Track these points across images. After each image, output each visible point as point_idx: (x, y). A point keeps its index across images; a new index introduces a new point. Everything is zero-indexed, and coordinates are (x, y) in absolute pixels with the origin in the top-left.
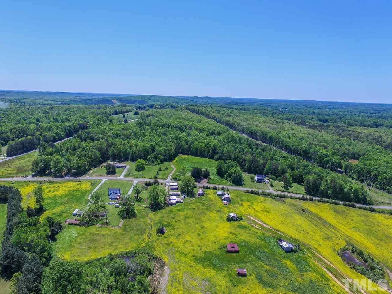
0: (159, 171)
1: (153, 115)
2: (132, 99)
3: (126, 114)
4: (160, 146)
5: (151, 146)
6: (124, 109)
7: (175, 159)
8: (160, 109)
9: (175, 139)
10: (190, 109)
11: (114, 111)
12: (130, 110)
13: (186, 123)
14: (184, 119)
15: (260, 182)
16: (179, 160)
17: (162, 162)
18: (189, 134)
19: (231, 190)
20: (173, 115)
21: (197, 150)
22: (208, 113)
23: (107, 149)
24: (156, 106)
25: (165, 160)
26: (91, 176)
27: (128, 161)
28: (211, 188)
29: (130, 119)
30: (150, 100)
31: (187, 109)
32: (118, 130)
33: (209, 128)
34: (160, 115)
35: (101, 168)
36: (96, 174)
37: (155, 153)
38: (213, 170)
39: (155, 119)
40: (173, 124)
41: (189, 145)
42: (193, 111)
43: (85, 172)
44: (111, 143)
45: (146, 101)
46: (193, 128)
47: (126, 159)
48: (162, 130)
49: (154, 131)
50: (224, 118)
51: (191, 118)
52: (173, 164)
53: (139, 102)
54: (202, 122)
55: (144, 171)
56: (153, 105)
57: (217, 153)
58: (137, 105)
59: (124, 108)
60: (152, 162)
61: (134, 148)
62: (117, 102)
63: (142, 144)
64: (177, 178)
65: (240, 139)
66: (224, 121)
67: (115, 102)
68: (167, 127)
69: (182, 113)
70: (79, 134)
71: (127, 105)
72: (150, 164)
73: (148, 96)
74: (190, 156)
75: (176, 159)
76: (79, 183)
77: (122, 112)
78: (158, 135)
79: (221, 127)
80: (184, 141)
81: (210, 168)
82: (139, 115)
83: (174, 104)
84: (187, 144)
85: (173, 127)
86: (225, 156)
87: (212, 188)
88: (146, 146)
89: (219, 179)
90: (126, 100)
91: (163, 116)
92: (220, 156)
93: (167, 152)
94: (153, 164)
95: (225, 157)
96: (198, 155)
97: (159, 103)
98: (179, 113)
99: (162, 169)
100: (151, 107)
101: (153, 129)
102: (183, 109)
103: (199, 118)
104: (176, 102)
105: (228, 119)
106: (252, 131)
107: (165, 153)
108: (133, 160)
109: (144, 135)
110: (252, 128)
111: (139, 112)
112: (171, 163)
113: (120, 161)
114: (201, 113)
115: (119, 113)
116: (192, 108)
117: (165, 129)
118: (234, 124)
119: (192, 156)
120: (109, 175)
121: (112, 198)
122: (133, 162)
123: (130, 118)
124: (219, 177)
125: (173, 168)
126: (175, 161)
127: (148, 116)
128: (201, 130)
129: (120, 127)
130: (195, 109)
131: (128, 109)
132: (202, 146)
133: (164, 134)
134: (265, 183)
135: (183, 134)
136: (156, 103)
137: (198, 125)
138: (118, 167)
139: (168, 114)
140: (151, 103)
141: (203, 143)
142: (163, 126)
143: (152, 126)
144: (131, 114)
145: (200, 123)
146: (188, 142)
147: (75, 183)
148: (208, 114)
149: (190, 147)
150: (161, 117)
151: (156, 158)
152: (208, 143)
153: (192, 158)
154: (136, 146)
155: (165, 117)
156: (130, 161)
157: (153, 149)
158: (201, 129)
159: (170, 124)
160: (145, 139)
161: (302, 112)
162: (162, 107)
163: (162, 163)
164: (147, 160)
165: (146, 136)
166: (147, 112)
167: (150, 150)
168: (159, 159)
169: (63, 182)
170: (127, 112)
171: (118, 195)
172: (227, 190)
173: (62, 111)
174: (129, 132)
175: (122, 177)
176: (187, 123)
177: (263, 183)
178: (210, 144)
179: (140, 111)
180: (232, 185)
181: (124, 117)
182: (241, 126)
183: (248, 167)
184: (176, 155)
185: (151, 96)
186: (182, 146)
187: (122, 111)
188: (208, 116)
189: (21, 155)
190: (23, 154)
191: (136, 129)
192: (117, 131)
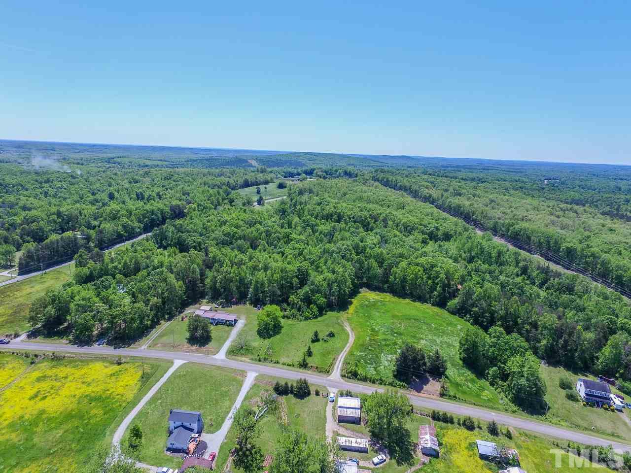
0: (313, 341)
1: (311, 191)
2: (280, 160)
3: (262, 187)
4: (319, 269)
5: (298, 270)
6: (261, 177)
7: (351, 303)
8: (325, 178)
9: (353, 252)
10: (380, 178)
11: (244, 181)
12: (271, 179)
13: (374, 211)
14: (369, 201)
15: (598, 406)
16: (362, 306)
17: (321, 311)
18: (384, 240)
19: (517, 434)
20: (349, 192)
21: (404, 280)
22: (415, 187)
23: (202, 274)
24: (317, 172)
25: (330, 307)
26: (153, 345)
27: (245, 304)
28: (456, 420)
29: (268, 197)
30: (309, 160)
31: (376, 179)
32: (237, 227)
33: (425, 222)
34: (324, 190)
35: (182, 320)
36: (164, 339)
37: (306, 289)
38: (449, 345)
39: (314, 199)
40: (349, 213)
41: (386, 269)
42: (386, 184)
43: (142, 332)
44: (214, 257)
45: (303, 163)
46: (390, 223)
47: (242, 298)
48: (325, 227)
49: (309, 230)
50: (449, 200)
51: (384, 198)
52: (348, 319)
53: (291, 163)
54: (407, 207)
55: (278, 336)
56: (313, 170)
57: (453, 295)
58: (285, 170)
59: (261, 175)
60: (299, 310)
61: (261, 275)
62: (256, 163)
63: (280, 264)
64: (359, 372)
65: (499, 254)
66: (450, 206)
67: (254, 163)
68: (337, 219)
69: (365, 188)
70: (163, 229)
71: (269, 170)
72: (294, 316)
73: (306, 154)
74: (388, 297)
75: (355, 301)
76: (116, 368)
77: (256, 184)
78: (317, 238)
79: (451, 223)
80: (375, 257)
81: (441, 339)
82: (286, 189)
83: (350, 169)
84: (381, 264)
85: (350, 219)
86: (477, 306)
87: (459, 420)
88: (286, 272)
89: (473, 381)
90: (270, 161)
91: (328, 192)
92: (464, 303)
93: (335, 288)
94: (301, 315)
95: (476, 309)
96: (406, 294)
97: (324, 168)
98: (360, 187)
99: (321, 336)
100: (310, 173)
101: (307, 225)
102: (367, 180)
103: (401, 199)
104: (353, 164)
105: (461, 203)
106: (520, 232)
107: (330, 290)
108: (258, 302)
109: (288, 239)
110: (516, 227)
111: (286, 184)
112: (343, 315)
113: (229, 302)
114: (400, 188)
115: (252, 185)
116: (385, 178)
117: (333, 224)
118: (474, 214)
119: (391, 295)
120: (193, 345)
121: (174, 447)
122: (255, 306)
123: (270, 195)
124: (469, 373)
125: (349, 335)
126: (351, 309)
127: (301, 193)
128: (408, 229)
129: (242, 217)
130: (390, 179)
131: (268, 177)
132: (416, 274)
133: (330, 236)
134: (613, 411)
135: (371, 239)
136: (319, 166)
137: (402, 217)
138: (219, 323)
139: (339, 190)
140: (310, 166)
141: (417, 264)
142: (328, 217)
143: (306, 217)
144: (272, 187)
145: (404, 211)
146: (384, 260)
147: (106, 367)
148: (416, 191)
149: (387, 274)
150: (326, 195)
151: (308, 301)
152: (433, 266)
153: (393, 302)
154: (266, 268)
155: (333, 196)
156: (251, 304)
157: (303, 278)
158: (409, 226)
159: (342, 214)
160: (287, 250)
161: (594, 186)
162: (328, 174)
163: (321, 314)
164: (288, 304)
165: (292, 240)
166: (300, 185)
167: (295, 281)
168: (316, 304)
169: (82, 361)
170: (267, 183)
171: (193, 435)
172: (506, 436)
173: (160, 179)
174: (258, 230)
175: (221, 355)
176: (377, 209)
177: (606, 409)
178: (436, 269)
179: (288, 182)
180: (514, 412)
181: (258, 192)
182: (490, 219)
183: (546, 346)
184: (354, 293)
185: (312, 154)
186: (369, 269)
187: (257, 180)
188: (415, 194)
189: (44, 272)
190: (47, 271)
191: (273, 222)
192: (233, 228)
